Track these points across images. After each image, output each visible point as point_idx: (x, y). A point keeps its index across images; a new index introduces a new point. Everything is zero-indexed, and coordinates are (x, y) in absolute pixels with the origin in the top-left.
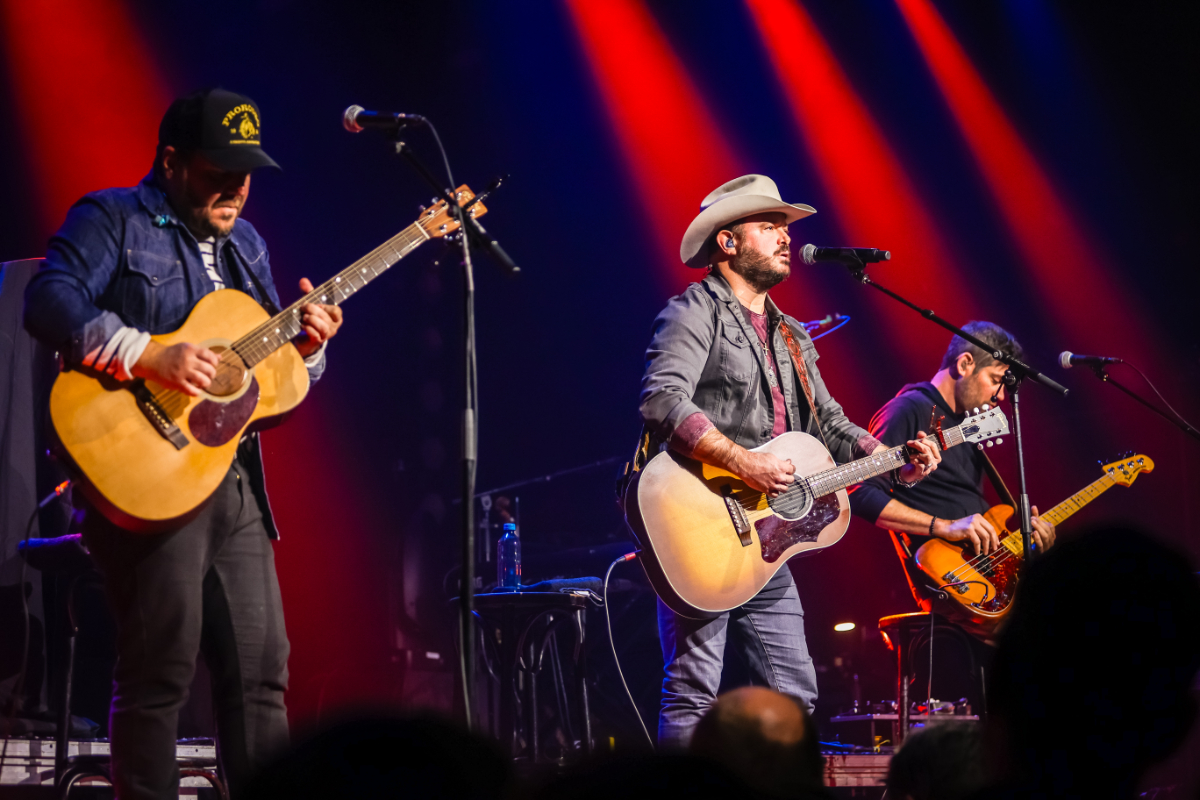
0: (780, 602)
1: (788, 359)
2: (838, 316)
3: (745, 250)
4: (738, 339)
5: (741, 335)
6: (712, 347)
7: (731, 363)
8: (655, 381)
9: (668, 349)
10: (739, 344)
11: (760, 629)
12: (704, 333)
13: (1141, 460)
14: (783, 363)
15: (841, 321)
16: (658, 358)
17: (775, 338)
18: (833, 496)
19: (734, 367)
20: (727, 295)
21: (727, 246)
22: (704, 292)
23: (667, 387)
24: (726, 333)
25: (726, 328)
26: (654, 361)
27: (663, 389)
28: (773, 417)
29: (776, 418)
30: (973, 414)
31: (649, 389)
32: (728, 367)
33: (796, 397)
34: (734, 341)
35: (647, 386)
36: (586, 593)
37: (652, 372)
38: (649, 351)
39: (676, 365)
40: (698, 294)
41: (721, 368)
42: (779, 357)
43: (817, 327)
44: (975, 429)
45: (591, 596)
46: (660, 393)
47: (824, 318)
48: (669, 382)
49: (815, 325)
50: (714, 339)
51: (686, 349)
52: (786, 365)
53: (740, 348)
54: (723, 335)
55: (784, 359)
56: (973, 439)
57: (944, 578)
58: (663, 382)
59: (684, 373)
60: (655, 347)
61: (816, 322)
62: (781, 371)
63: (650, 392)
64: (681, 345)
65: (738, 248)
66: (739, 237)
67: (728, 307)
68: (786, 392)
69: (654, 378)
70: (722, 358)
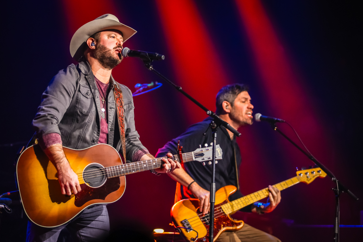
0: (94, 222)
1: (114, 107)
2: (157, 83)
3: (99, 46)
4: (87, 94)
5: (89, 92)
6: (74, 95)
7: (81, 105)
8: (43, 110)
9: (53, 95)
10: (87, 96)
11: (82, 234)
12: (71, 89)
13: (319, 172)
14: (111, 108)
15: (158, 85)
16: (47, 98)
17: (110, 95)
18: (118, 178)
19: (83, 107)
20: (87, 71)
21: (92, 45)
22: (76, 69)
23: (49, 114)
24: (81, 90)
25: (81, 87)
26: (45, 100)
27: (47, 115)
28: (99, 134)
29: (101, 134)
30: (203, 146)
31: (40, 113)
32: (80, 107)
33: (114, 126)
34: (85, 94)
35: (39, 112)
36: (3, 206)
37: (43, 105)
38: (44, 94)
39: (55, 103)
40: (72, 70)
41: (76, 107)
42: (110, 105)
43: (146, 87)
44: (202, 155)
45: (5, 207)
46: (45, 116)
47: (150, 83)
48: (50, 112)
49: (145, 86)
50: (75, 91)
51: (61, 96)
52: (113, 109)
53: (87, 98)
54: (79, 91)
55: (112, 106)
56: (199, 159)
57: (181, 222)
58: (47, 111)
59: (58, 108)
60: (47, 93)
61: (146, 84)
62: (109, 112)
63: (40, 115)
64: (59, 93)
65: (96, 46)
66: (98, 41)
67: (85, 78)
68: (109, 123)
69: (44, 108)
70: (77, 102)
